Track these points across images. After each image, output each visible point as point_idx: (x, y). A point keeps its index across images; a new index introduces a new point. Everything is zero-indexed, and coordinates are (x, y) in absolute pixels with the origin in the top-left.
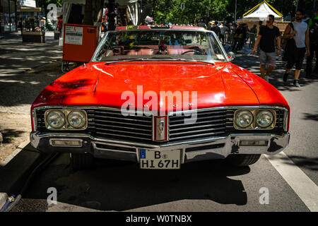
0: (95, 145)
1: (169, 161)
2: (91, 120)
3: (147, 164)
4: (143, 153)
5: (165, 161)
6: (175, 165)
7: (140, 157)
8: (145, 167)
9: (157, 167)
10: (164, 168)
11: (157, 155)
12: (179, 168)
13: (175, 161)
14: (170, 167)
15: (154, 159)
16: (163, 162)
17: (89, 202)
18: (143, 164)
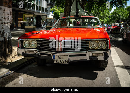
0: (39, 53)
1: (64, 60)
2: (39, 44)
3: (56, 61)
4: (54, 56)
5: (63, 60)
6: (67, 62)
7: (54, 58)
8: (56, 62)
9: (60, 63)
10: (63, 63)
11: (59, 57)
12: (68, 63)
13: (66, 61)
14: (65, 63)
15: (58, 59)
16: (62, 60)
17: (36, 75)
18: (55, 61)
